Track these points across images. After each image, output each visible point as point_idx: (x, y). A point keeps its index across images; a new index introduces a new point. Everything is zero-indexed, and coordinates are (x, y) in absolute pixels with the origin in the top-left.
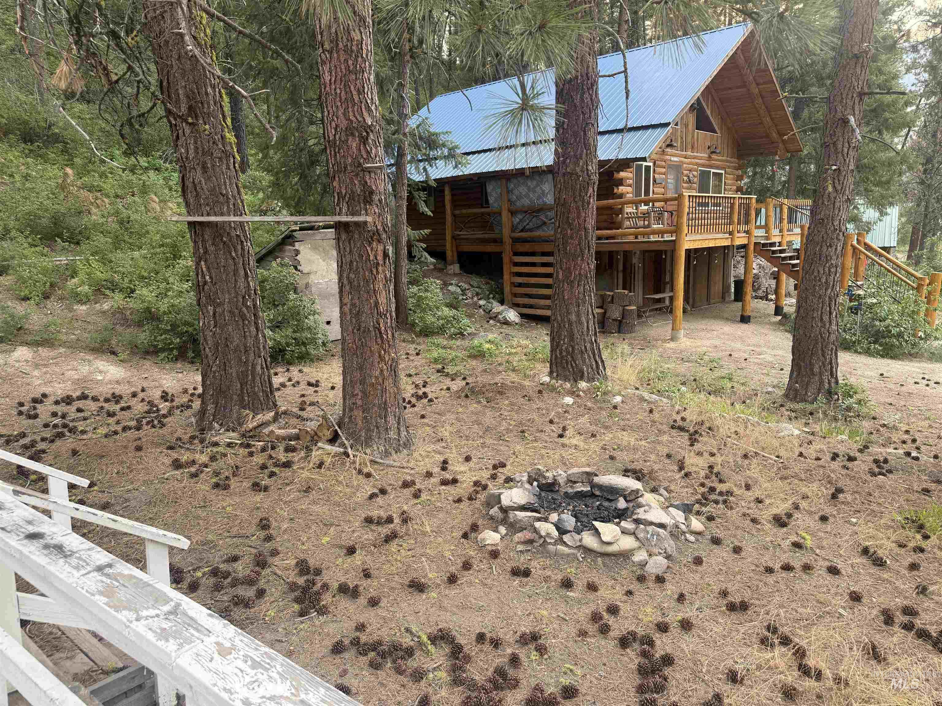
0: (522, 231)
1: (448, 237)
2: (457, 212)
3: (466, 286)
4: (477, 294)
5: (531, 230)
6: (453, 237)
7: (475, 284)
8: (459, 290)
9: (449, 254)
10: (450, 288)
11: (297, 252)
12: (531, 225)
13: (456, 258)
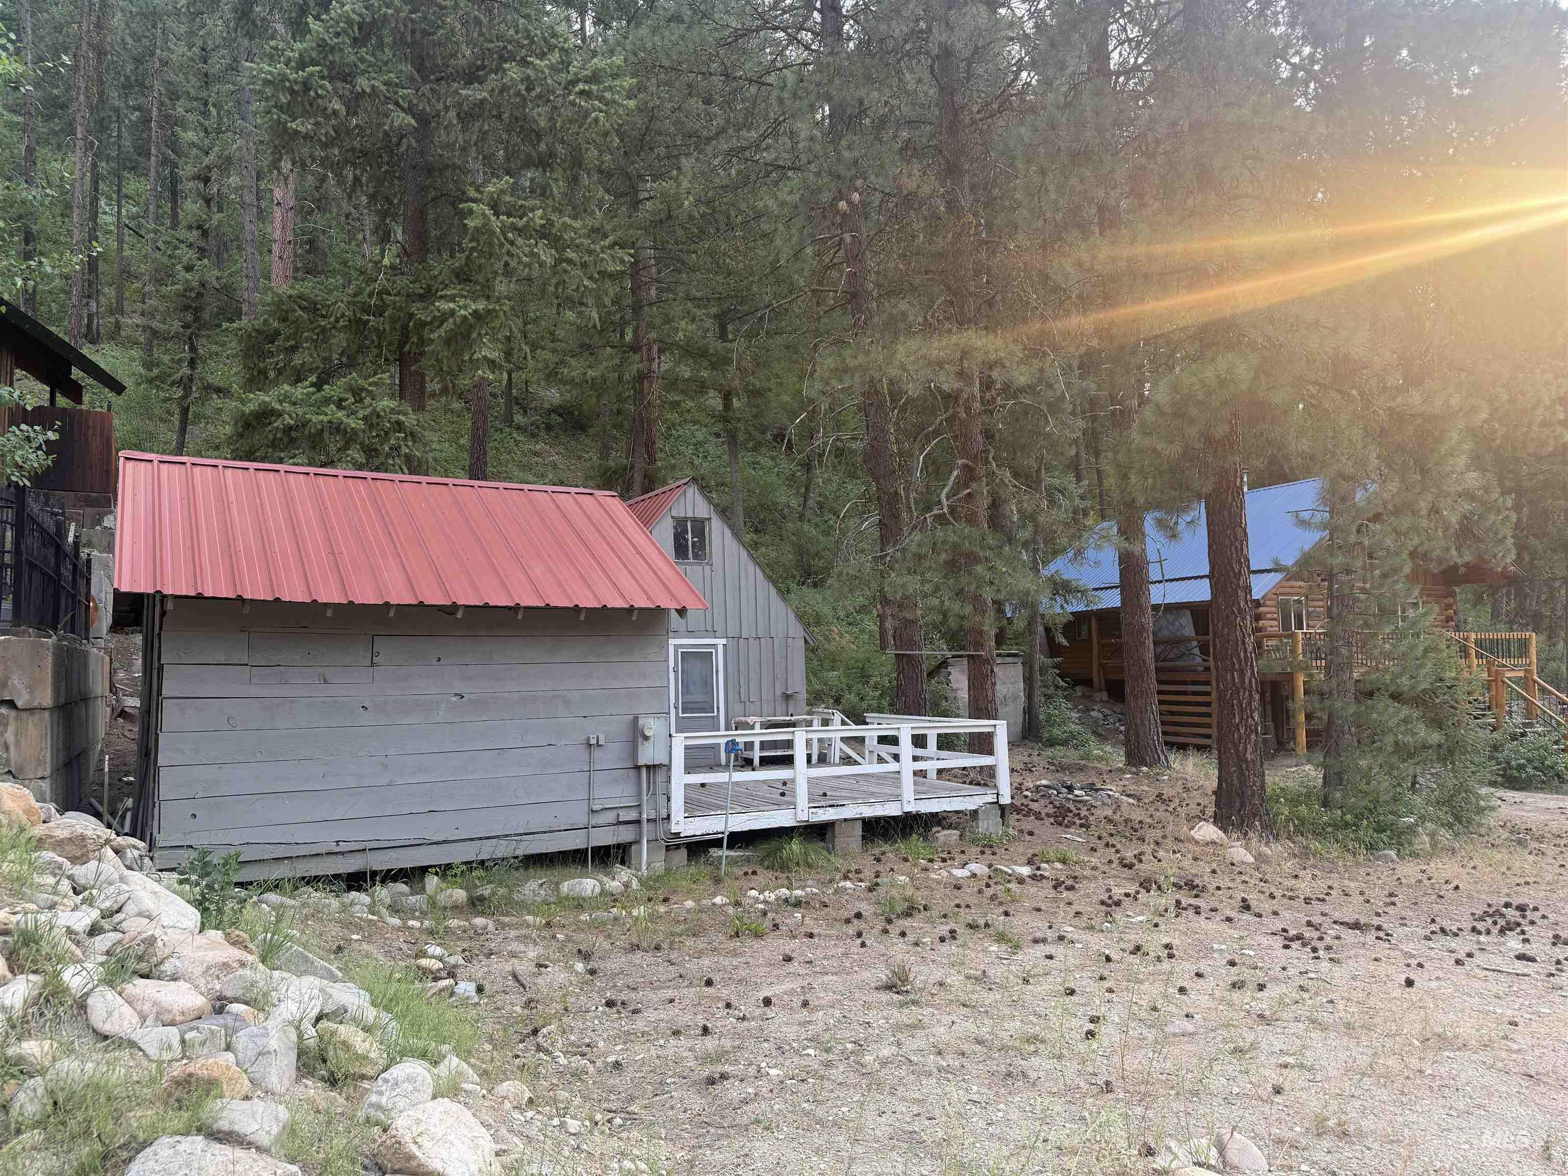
0: (1163, 661)
1: (1095, 666)
2: (1104, 641)
3: (1109, 712)
4: (1120, 720)
5: (1172, 660)
6: (1100, 665)
7: (1118, 710)
8: (1101, 716)
9: (1096, 680)
10: (1092, 713)
11: (949, 674)
12: (1172, 655)
13: (1103, 686)
